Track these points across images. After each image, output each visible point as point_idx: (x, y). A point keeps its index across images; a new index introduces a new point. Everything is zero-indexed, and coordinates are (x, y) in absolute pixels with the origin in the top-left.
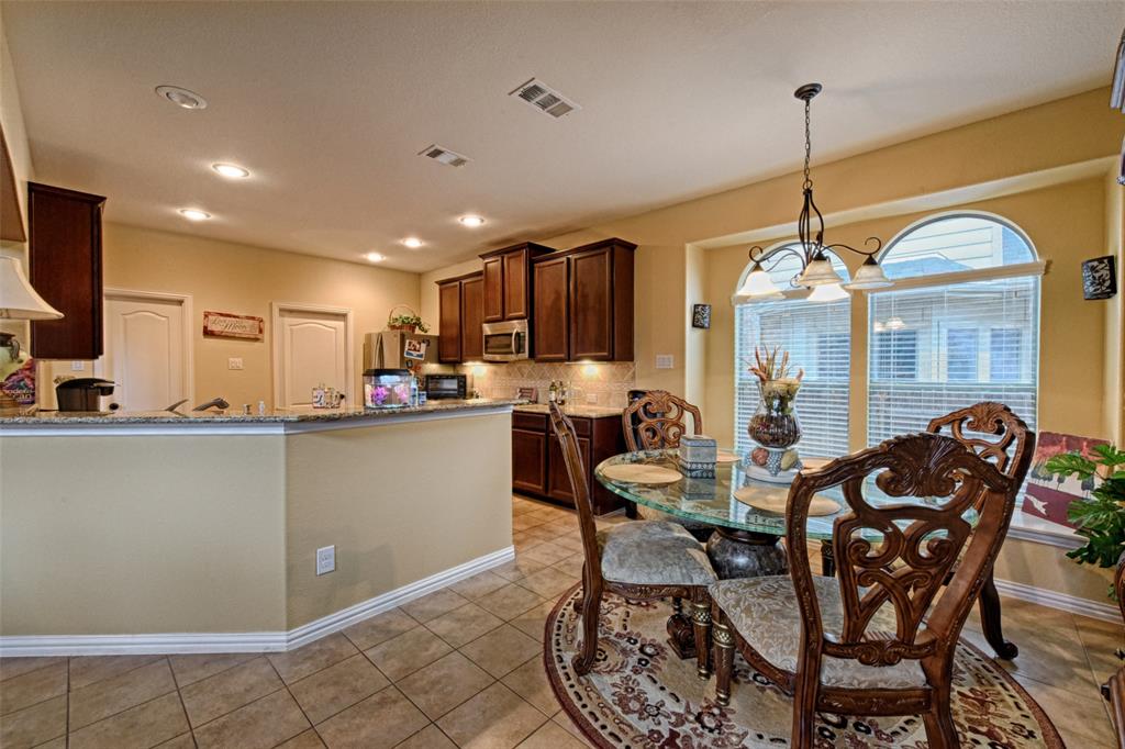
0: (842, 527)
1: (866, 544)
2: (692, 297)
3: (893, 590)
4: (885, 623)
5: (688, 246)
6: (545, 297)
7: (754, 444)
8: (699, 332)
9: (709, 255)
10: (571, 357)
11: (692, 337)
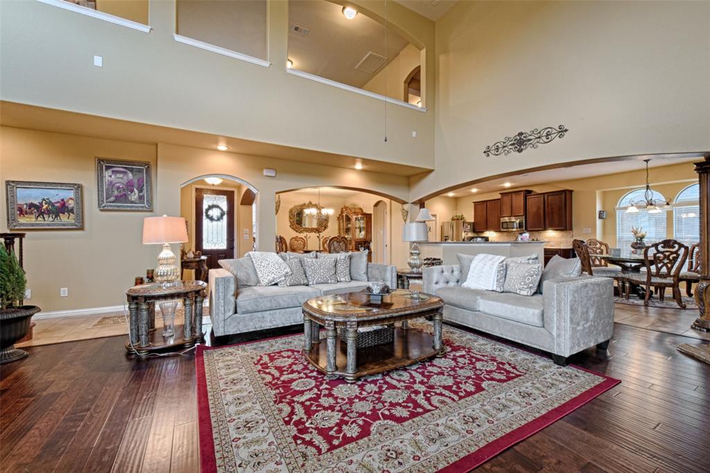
0: (655, 255)
1: (659, 257)
2: (598, 208)
3: (665, 265)
4: (664, 270)
5: (597, 191)
6: (532, 209)
7: (633, 250)
8: (601, 220)
9: (604, 194)
10: (545, 229)
11: (599, 222)
